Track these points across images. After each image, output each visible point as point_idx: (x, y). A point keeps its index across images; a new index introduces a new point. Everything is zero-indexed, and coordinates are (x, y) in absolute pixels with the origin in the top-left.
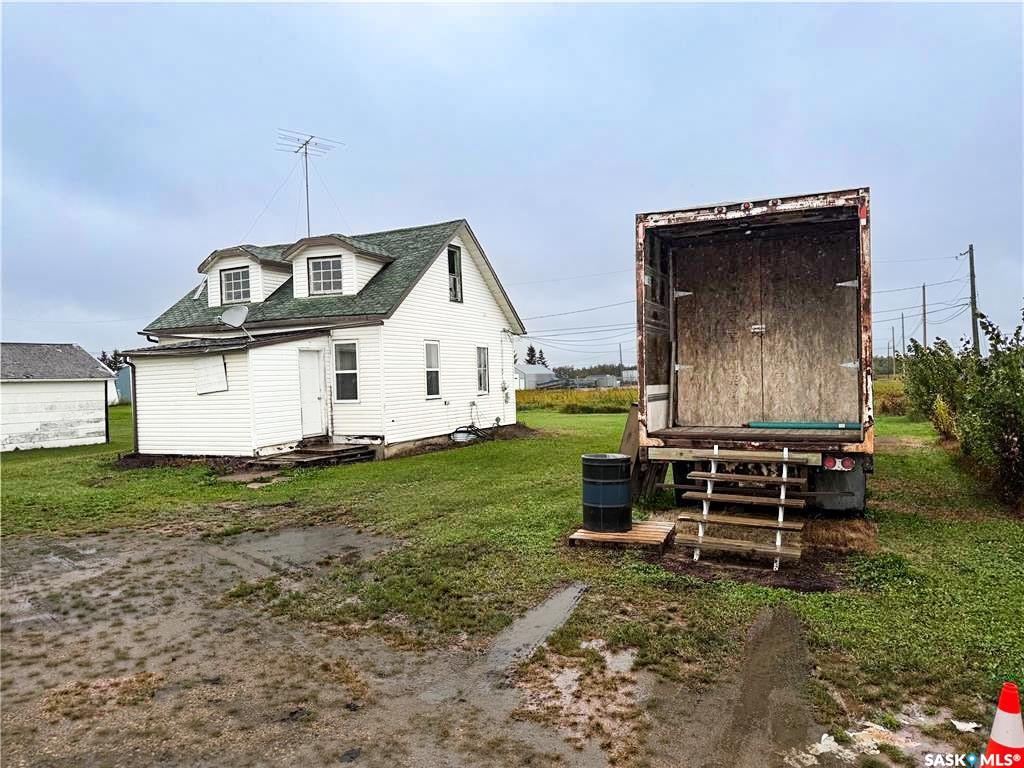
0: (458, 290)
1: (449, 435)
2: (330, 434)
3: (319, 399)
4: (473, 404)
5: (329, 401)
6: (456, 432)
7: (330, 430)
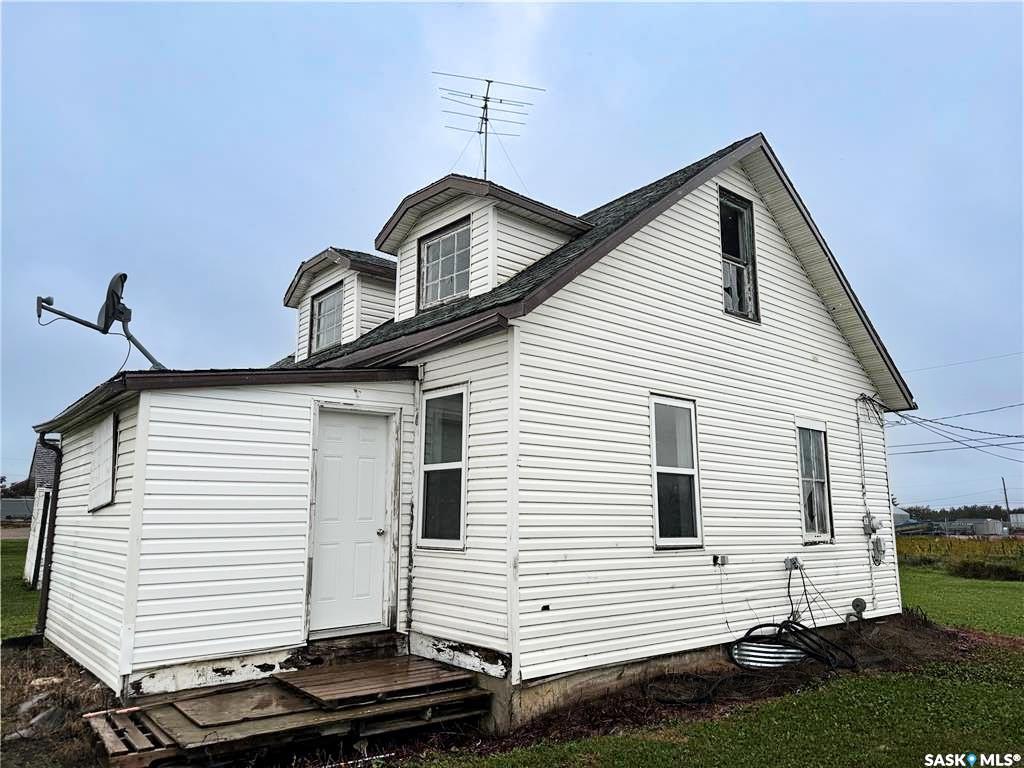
0: (748, 294)
1: (728, 647)
2: (401, 628)
3: (381, 534)
4: (793, 564)
5: (405, 541)
6: (749, 638)
7: (401, 617)
